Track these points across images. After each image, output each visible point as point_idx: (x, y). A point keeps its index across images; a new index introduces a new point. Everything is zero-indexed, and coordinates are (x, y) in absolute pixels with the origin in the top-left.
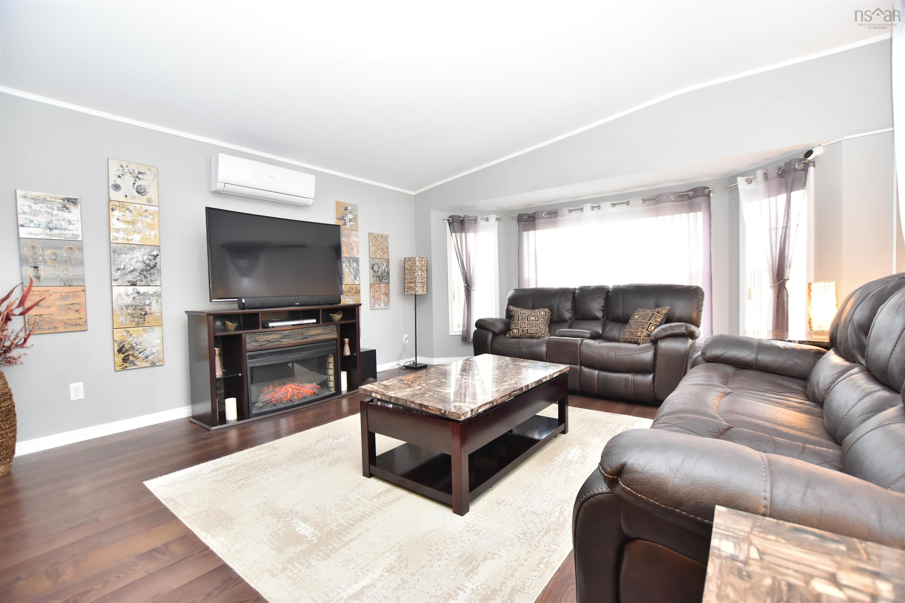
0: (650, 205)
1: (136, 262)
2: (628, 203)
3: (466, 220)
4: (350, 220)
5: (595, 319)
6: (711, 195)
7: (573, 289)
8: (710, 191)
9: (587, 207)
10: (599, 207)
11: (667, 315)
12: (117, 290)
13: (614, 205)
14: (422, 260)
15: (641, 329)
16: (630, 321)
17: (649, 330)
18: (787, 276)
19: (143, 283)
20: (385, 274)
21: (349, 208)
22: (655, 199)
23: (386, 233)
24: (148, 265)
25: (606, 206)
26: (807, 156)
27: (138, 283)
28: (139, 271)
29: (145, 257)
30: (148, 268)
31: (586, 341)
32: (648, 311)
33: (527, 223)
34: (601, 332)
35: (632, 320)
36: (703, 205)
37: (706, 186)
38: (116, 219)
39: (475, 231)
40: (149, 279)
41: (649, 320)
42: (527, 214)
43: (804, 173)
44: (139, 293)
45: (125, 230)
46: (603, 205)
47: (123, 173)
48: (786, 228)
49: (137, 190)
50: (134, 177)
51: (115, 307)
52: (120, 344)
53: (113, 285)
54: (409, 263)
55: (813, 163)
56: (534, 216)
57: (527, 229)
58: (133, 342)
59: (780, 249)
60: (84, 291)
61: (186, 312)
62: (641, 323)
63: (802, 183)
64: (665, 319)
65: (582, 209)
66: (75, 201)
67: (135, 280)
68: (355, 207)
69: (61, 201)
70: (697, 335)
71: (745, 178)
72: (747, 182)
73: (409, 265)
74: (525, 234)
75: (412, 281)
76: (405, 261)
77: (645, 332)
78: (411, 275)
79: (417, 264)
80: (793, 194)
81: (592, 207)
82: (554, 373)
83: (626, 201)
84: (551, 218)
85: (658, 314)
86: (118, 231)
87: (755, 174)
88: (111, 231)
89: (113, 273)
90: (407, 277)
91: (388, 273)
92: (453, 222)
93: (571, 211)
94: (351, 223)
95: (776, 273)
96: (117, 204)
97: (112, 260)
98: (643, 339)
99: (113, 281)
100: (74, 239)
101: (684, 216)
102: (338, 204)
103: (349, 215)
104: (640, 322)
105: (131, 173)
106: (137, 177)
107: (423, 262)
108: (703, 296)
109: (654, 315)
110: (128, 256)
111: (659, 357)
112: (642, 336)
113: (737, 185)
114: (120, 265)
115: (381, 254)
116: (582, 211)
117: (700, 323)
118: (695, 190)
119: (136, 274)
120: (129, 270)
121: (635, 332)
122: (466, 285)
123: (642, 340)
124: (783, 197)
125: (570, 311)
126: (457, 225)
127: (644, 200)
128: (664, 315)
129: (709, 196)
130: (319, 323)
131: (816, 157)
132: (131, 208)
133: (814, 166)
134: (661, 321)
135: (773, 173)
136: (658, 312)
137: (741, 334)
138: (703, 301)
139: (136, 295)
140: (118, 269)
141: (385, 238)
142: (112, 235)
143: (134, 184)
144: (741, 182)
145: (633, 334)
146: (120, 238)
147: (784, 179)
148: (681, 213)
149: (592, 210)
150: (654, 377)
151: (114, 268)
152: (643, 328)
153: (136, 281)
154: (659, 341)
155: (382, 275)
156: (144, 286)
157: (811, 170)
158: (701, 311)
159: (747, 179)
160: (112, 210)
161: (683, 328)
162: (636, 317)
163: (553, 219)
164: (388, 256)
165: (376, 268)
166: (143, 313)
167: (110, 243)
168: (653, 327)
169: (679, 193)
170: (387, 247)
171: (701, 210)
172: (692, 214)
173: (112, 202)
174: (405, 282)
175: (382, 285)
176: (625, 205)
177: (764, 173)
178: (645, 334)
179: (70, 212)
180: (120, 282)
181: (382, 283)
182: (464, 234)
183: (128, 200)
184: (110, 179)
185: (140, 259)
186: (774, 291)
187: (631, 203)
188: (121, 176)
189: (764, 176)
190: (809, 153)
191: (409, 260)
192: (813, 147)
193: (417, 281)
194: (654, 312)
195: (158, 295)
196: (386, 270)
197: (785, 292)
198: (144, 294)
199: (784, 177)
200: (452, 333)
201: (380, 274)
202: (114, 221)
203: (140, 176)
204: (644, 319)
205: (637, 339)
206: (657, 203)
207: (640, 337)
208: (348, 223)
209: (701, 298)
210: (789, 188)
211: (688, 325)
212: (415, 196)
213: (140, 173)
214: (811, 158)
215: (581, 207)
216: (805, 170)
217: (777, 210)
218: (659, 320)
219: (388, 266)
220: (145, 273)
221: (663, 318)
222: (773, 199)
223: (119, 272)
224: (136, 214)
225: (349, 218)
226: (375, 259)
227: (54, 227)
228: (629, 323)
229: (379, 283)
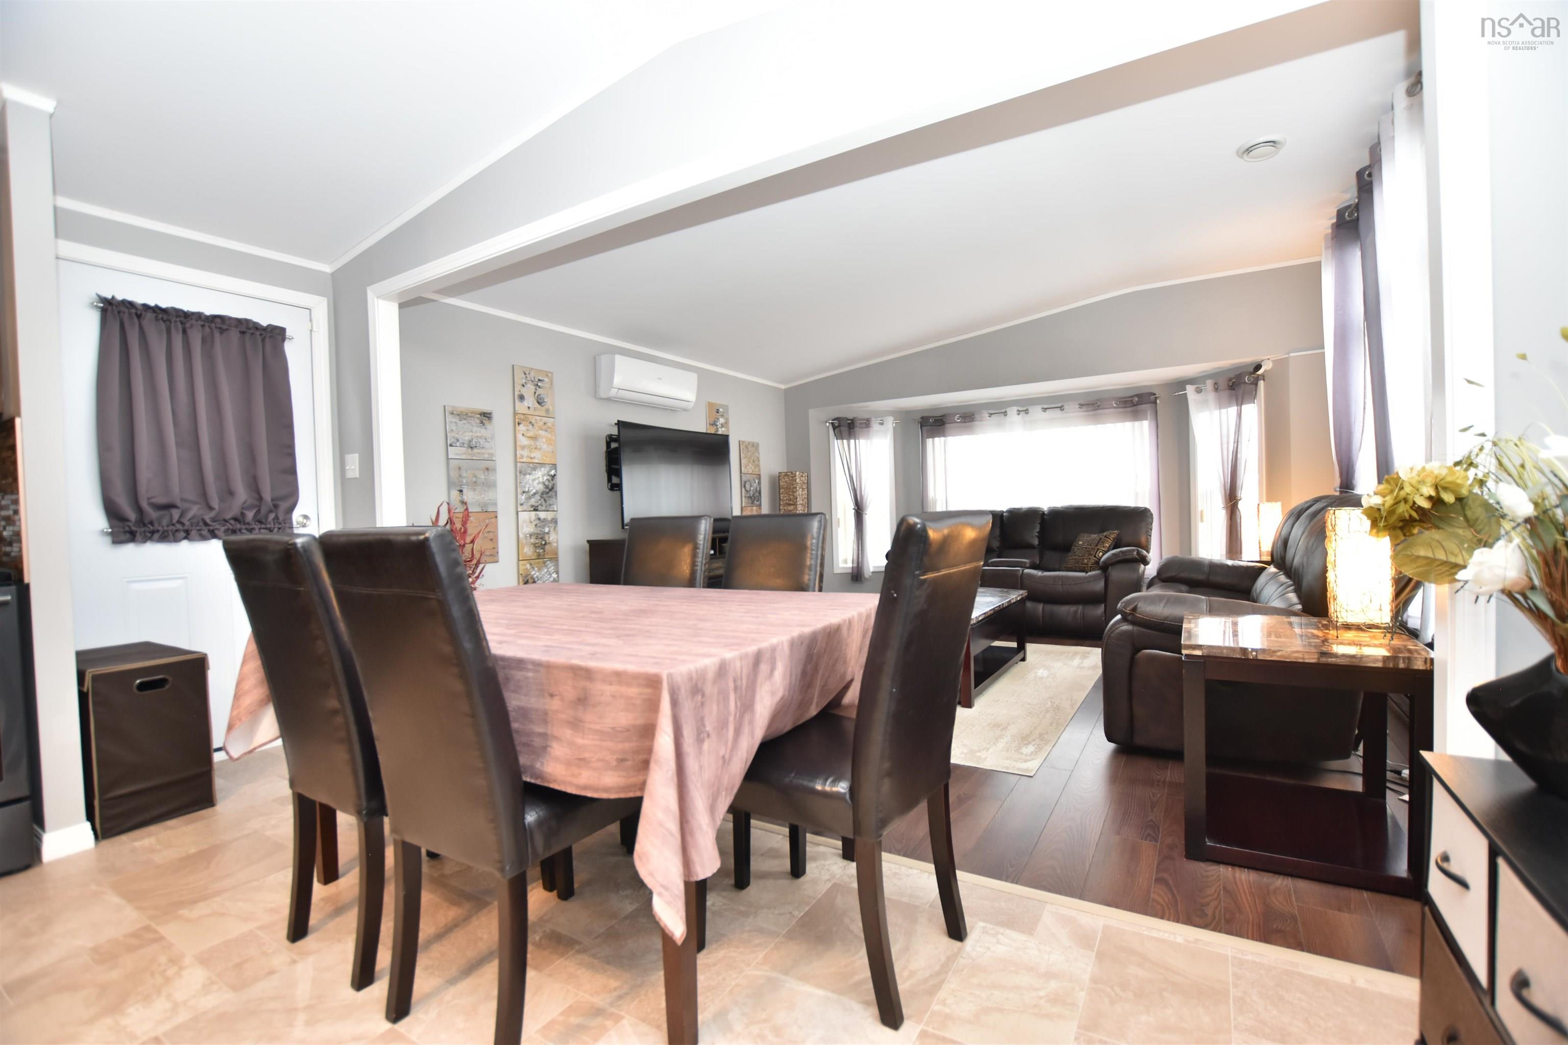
0: (1088, 411)
1: (538, 484)
2: (1061, 408)
3: (857, 423)
4: (722, 426)
5: (1031, 547)
6: (1158, 402)
7: (1000, 511)
8: (1156, 398)
9: (1012, 411)
10: (1026, 412)
11: (1115, 540)
12: (523, 516)
13: (1045, 410)
14: (802, 476)
15: (1088, 556)
16: (1073, 547)
17: (1097, 556)
18: (1239, 496)
19: (543, 508)
20: (757, 494)
21: (721, 410)
22: (1094, 404)
23: (756, 440)
24: (547, 487)
25: (1036, 411)
26: (1256, 370)
27: (540, 508)
28: (540, 494)
29: (545, 478)
30: (547, 490)
31: (1026, 571)
32: (1094, 536)
33: (933, 427)
34: (1038, 562)
35: (1075, 546)
36: (1149, 414)
37: (1152, 391)
38: (521, 435)
39: (867, 437)
40: (548, 503)
41: (1096, 546)
42: (933, 417)
43: (1254, 386)
44: (539, 519)
45: (529, 447)
46: (1031, 409)
47: (526, 381)
48: (1237, 442)
49: (537, 399)
50: (535, 385)
51: (521, 536)
52: (525, 578)
53: (519, 510)
54: (787, 479)
55: (1263, 377)
56: (942, 420)
57: (933, 436)
58: (535, 576)
59: (1232, 467)
60: (496, 517)
61: (588, 541)
62: (1088, 549)
63: (1251, 396)
64: (1114, 543)
65: (1005, 414)
66: (489, 416)
67: (537, 504)
68: (726, 408)
69: (479, 416)
70: (1148, 560)
71: (1195, 386)
72: (1196, 391)
73: (786, 482)
74: (929, 441)
75: (791, 502)
76: (779, 476)
77: (1093, 559)
78: (789, 495)
79: (798, 480)
80: (1244, 407)
81: (1018, 411)
82: (980, 616)
83: (1059, 405)
84: (965, 422)
85: (1105, 538)
86: (523, 448)
87: (1205, 383)
88: (518, 448)
89: (519, 496)
90: (783, 497)
91: (760, 493)
92: (839, 426)
93: (991, 415)
94: (723, 429)
95: (1228, 492)
96: (522, 417)
97: (518, 481)
98: (1091, 567)
99: (519, 505)
100: (490, 459)
101: (1128, 425)
102: (710, 405)
103: (720, 419)
104: (1086, 548)
105: (532, 381)
106: (537, 385)
107: (804, 478)
108: (1152, 518)
109: (1101, 540)
110: (532, 477)
111: (1110, 586)
112: (1089, 563)
113: (1186, 393)
114: (525, 487)
115: (753, 468)
116: (1005, 415)
117: (1150, 549)
118: (1139, 396)
119: (538, 497)
120: (532, 493)
121: (1080, 559)
122: (856, 508)
123: (1089, 568)
124: (1233, 410)
125: (998, 539)
126: (844, 429)
127: (1081, 405)
128: (1112, 539)
129: (1155, 403)
130: (716, 554)
131: (1265, 371)
132: (533, 421)
133: (1264, 380)
134: (1110, 546)
135: (1223, 384)
136: (1106, 537)
137: (1193, 556)
138: (1152, 524)
139: (537, 522)
140: (524, 492)
141: (755, 446)
142: (518, 452)
143: (535, 393)
144: (1190, 390)
145: (1078, 562)
146: (525, 456)
147: (1234, 391)
148: (1124, 422)
149: (1018, 414)
150: (1105, 606)
151: (519, 491)
152: (1091, 555)
153: (538, 506)
154: (1110, 567)
155: (753, 495)
156: (544, 511)
157: (1261, 384)
158: (1150, 536)
159: (1197, 388)
160: (519, 424)
161: (1135, 553)
162: (1080, 543)
163: (968, 424)
164: (760, 470)
165: (748, 486)
166: (543, 543)
167: (516, 462)
168: (1101, 554)
169: (1124, 398)
170: (758, 458)
171: (1147, 419)
172: (1137, 424)
173: (519, 415)
174: (780, 504)
175: (754, 508)
176: (1059, 409)
177: (1214, 383)
178: (1093, 561)
179: (486, 429)
180: (525, 507)
181: (754, 505)
182: (852, 441)
183: (531, 412)
184: (516, 388)
185: (541, 480)
186: (1227, 512)
187: (1066, 407)
188: (525, 384)
189: (1214, 387)
190: (1258, 367)
191: (786, 475)
192: (1262, 361)
193: (798, 503)
194: (1101, 537)
195: (555, 521)
196: (758, 489)
197: (1238, 513)
198: (545, 520)
199: (1234, 389)
200: (837, 571)
201: (752, 493)
202: (519, 436)
203: (539, 384)
204: (1091, 545)
205: (1084, 567)
206: (1096, 409)
207: (1087, 564)
208: (720, 429)
209: (1150, 520)
210: (1240, 401)
211: (1140, 549)
212: (786, 391)
213: (539, 380)
214: (1260, 372)
215: (1003, 411)
216: (1256, 384)
217: (1228, 425)
218: (1107, 545)
219: (759, 483)
220: (545, 496)
221: (1112, 543)
222: (1224, 411)
223: (524, 495)
224: (537, 428)
225: (721, 422)
226: (747, 475)
227: (474, 445)
228: (1072, 550)
229: (752, 505)
